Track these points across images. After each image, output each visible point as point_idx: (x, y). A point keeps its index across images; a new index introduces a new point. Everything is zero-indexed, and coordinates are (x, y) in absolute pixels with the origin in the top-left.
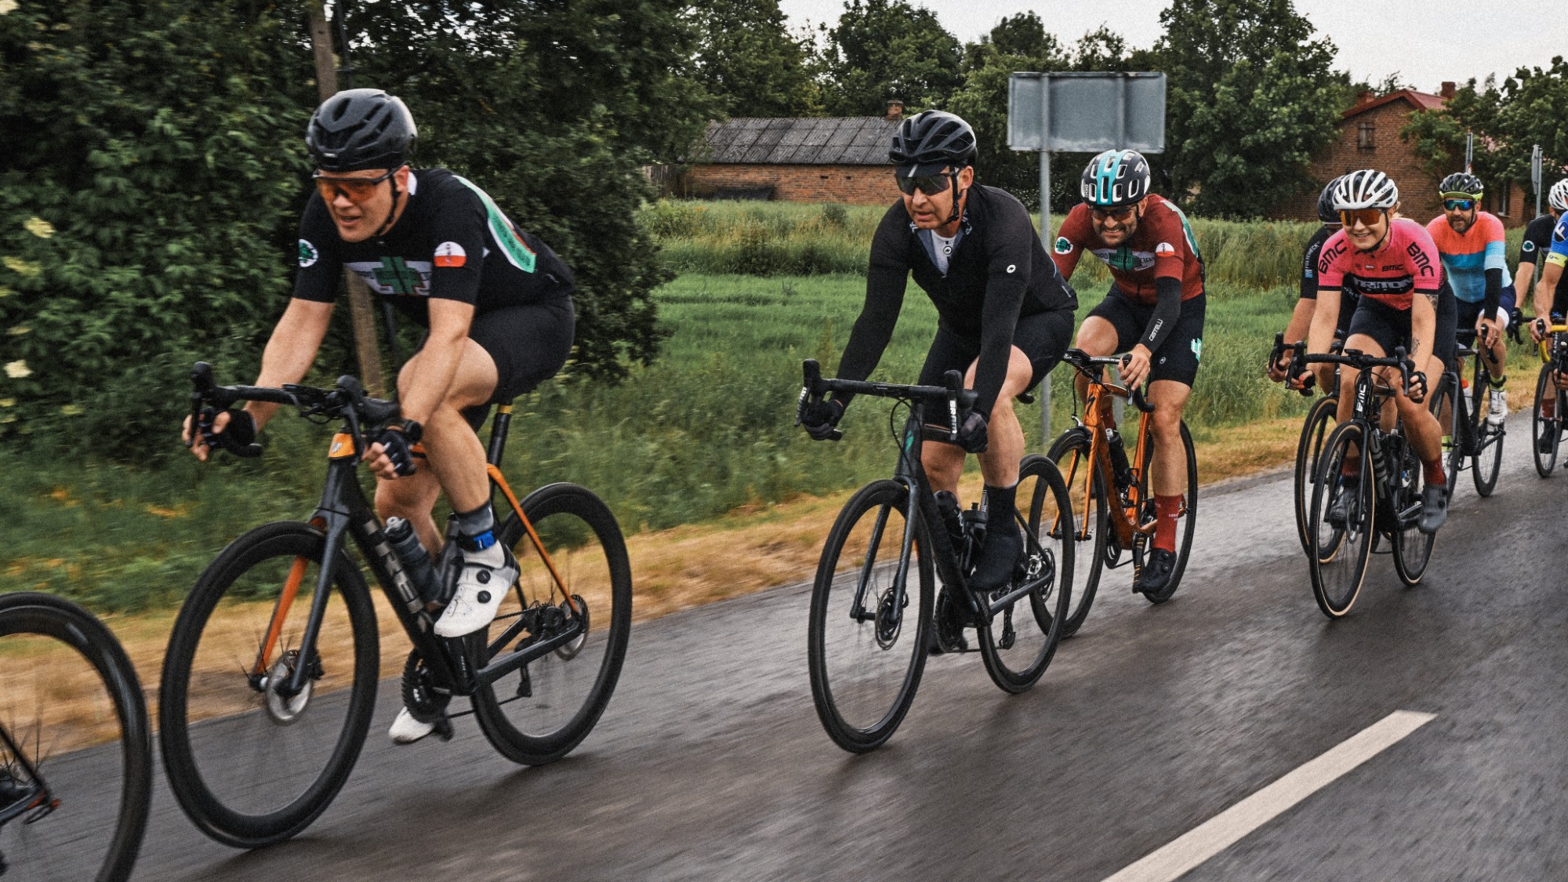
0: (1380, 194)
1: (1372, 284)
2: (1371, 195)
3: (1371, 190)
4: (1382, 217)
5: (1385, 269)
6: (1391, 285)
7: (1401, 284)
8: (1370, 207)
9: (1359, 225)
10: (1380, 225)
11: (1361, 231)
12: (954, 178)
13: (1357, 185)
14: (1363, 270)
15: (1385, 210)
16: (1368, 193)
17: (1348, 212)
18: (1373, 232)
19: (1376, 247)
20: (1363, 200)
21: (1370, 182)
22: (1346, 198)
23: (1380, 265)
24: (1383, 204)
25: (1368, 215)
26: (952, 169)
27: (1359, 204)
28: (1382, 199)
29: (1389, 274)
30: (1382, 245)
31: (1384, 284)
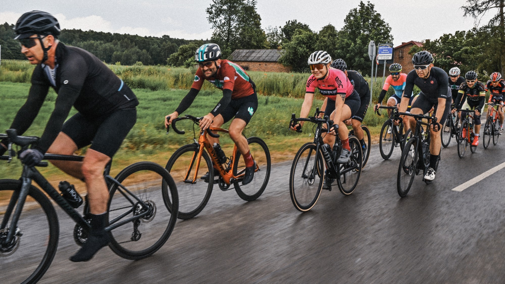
0: (323, 58)
1: (325, 92)
2: (320, 59)
3: (320, 57)
4: (324, 67)
5: (329, 86)
6: (331, 92)
7: (335, 92)
8: (319, 63)
9: (316, 70)
10: (324, 69)
11: (317, 72)
12: (40, 40)
13: (315, 55)
14: (322, 86)
15: (326, 64)
16: (319, 58)
17: (312, 65)
18: (321, 72)
19: (323, 78)
20: (317, 61)
21: (320, 54)
22: (311, 60)
23: (327, 85)
24: (324, 62)
25: (319, 66)
26: (39, 36)
27: (316, 62)
28: (324, 60)
29: (331, 88)
30: (326, 77)
31: (329, 92)
